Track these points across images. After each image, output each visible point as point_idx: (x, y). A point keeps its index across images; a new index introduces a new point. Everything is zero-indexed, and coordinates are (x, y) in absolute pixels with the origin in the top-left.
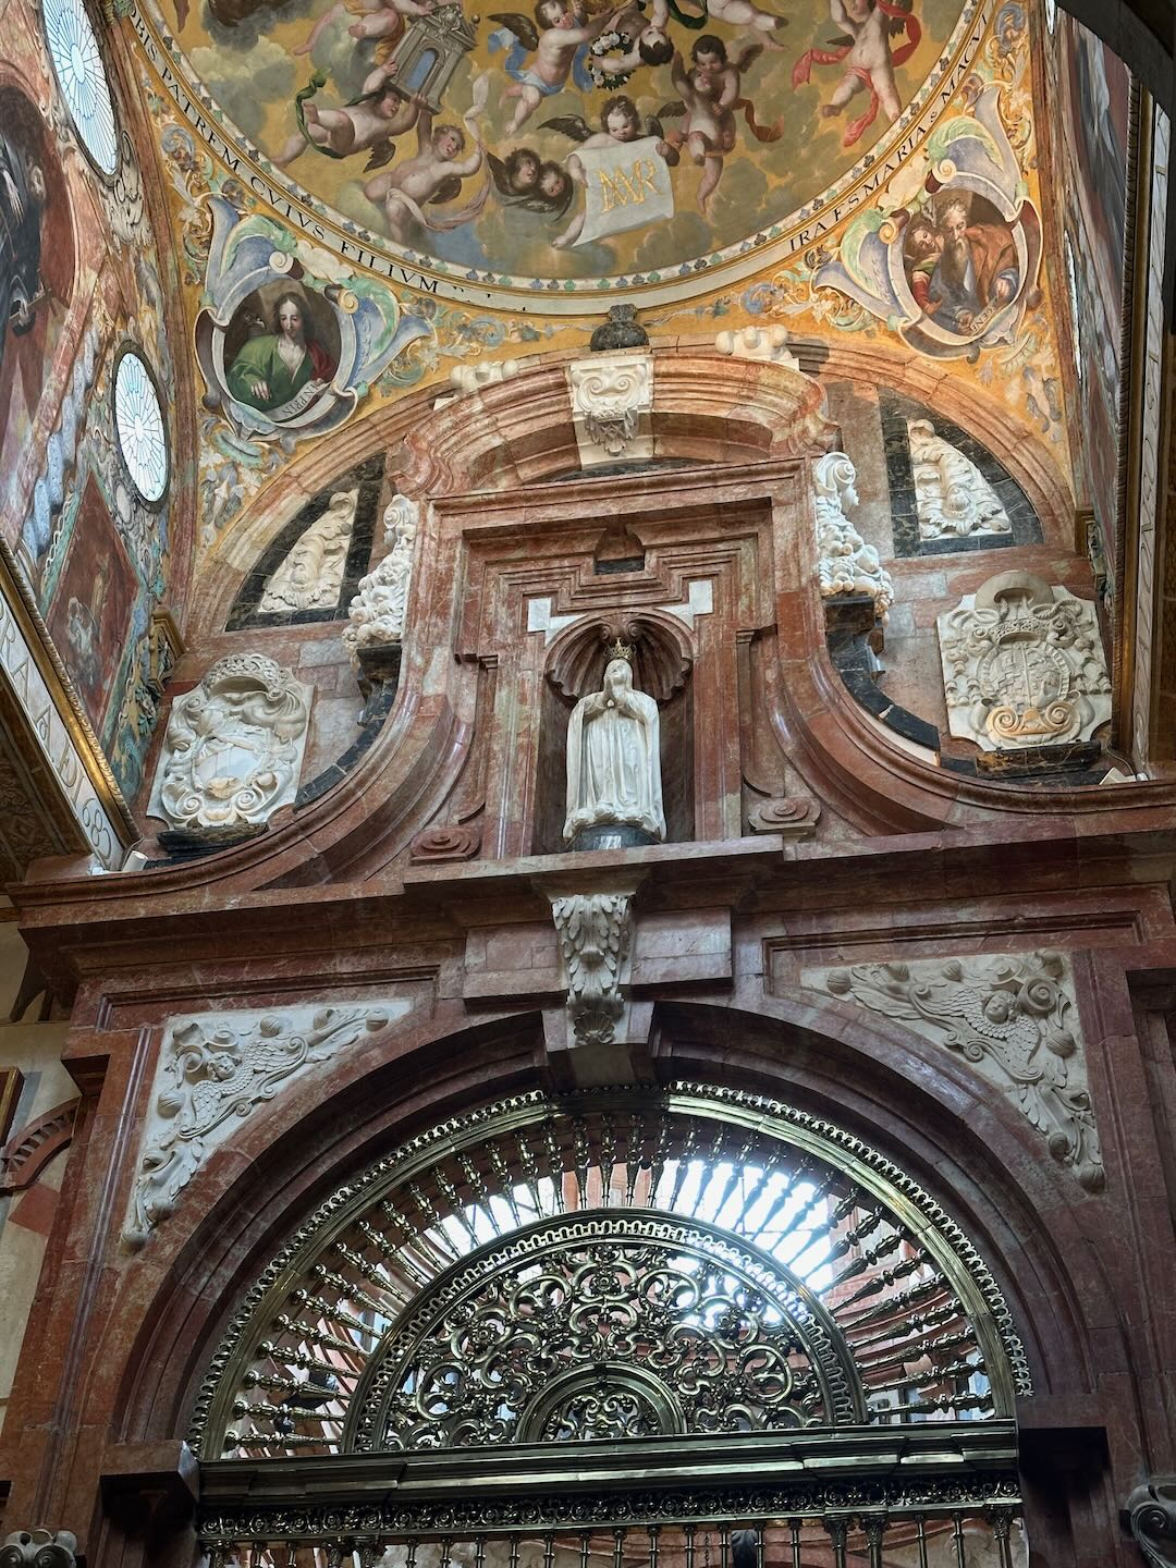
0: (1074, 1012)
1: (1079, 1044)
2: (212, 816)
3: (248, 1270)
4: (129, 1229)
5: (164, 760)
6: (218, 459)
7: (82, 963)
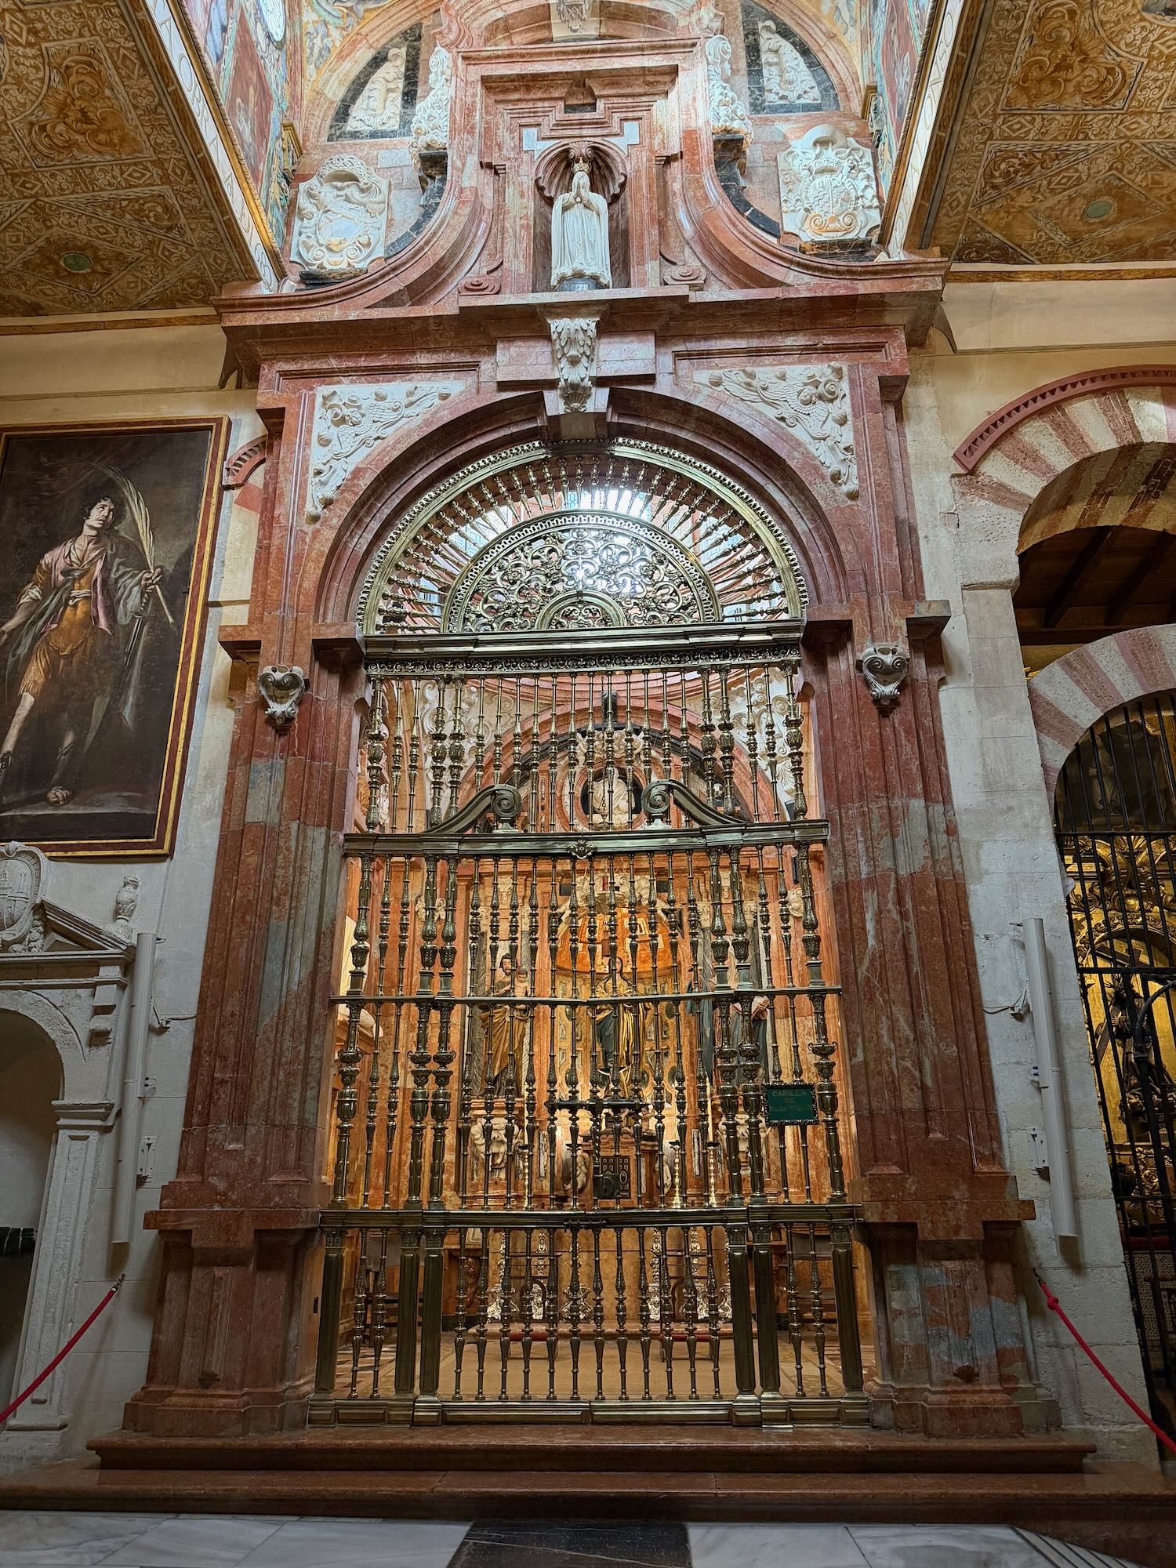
0: (848, 399)
1: (849, 418)
2: (333, 263)
3: (379, 536)
4: (309, 508)
5: (297, 224)
6: (315, 17)
7: (261, 351)
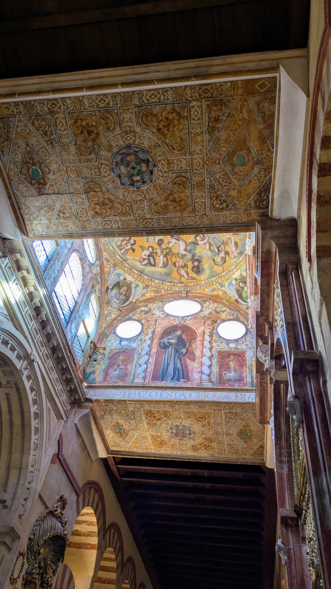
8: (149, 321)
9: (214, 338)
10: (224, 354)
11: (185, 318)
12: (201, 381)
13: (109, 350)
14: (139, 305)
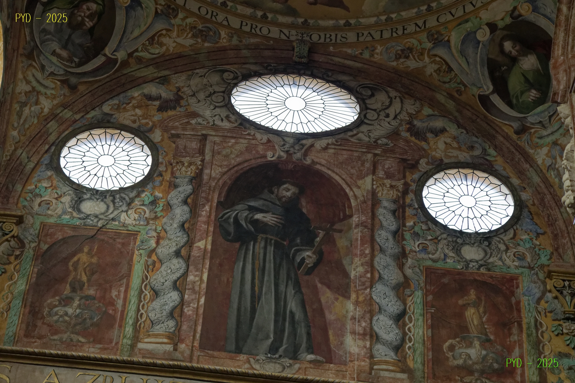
8: (178, 136)
9: (409, 223)
10: (445, 280)
11: (308, 142)
12: (372, 364)
13: (37, 226)
14: (138, 74)
